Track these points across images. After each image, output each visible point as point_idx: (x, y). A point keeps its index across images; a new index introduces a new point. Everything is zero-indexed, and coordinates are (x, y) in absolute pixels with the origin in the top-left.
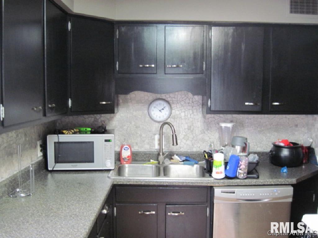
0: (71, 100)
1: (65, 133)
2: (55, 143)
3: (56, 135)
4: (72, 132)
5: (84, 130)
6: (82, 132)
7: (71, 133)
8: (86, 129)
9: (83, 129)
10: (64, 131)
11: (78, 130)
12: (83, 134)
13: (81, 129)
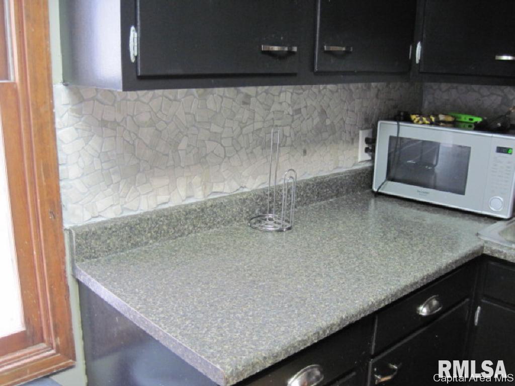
0: (422, 45)
1: (415, 119)
2: (391, 138)
3: (396, 123)
4: (431, 120)
5: (467, 120)
6: (462, 125)
7: (427, 122)
8: (471, 119)
9: (465, 118)
10: (413, 117)
11: (450, 119)
12: (464, 129)
13: (460, 118)
